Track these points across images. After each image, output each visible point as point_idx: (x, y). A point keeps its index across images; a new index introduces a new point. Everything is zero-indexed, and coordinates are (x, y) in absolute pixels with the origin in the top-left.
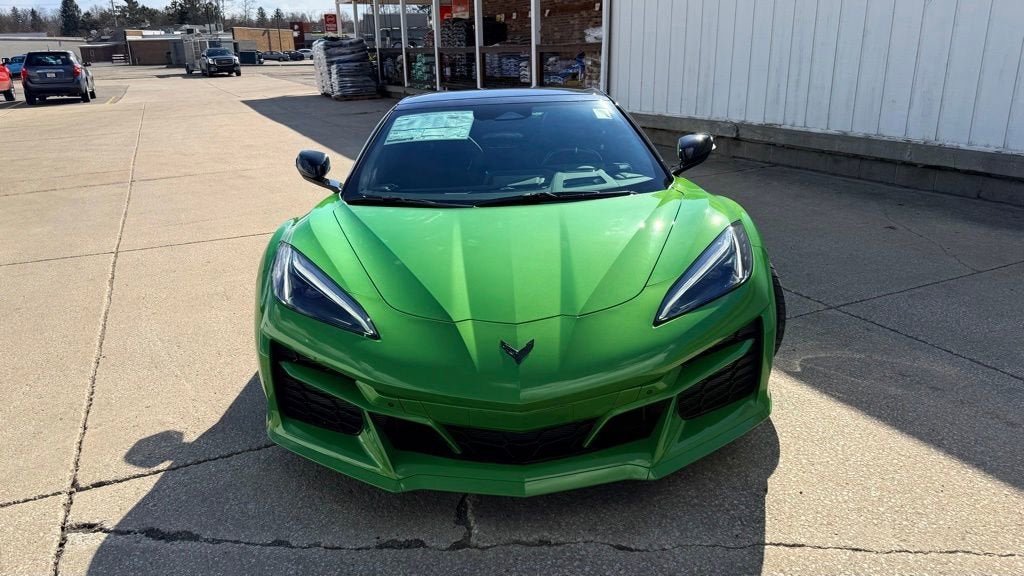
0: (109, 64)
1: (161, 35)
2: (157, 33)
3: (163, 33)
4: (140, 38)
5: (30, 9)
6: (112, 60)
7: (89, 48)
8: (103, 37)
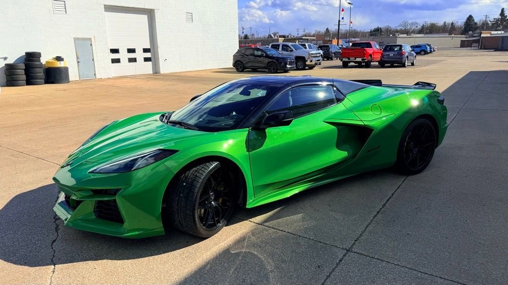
0: (470, 48)
1: (502, 34)
2: (499, 32)
3: (503, 32)
4: (489, 35)
5: (451, 22)
6: (471, 47)
7: (465, 41)
8: (474, 35)
